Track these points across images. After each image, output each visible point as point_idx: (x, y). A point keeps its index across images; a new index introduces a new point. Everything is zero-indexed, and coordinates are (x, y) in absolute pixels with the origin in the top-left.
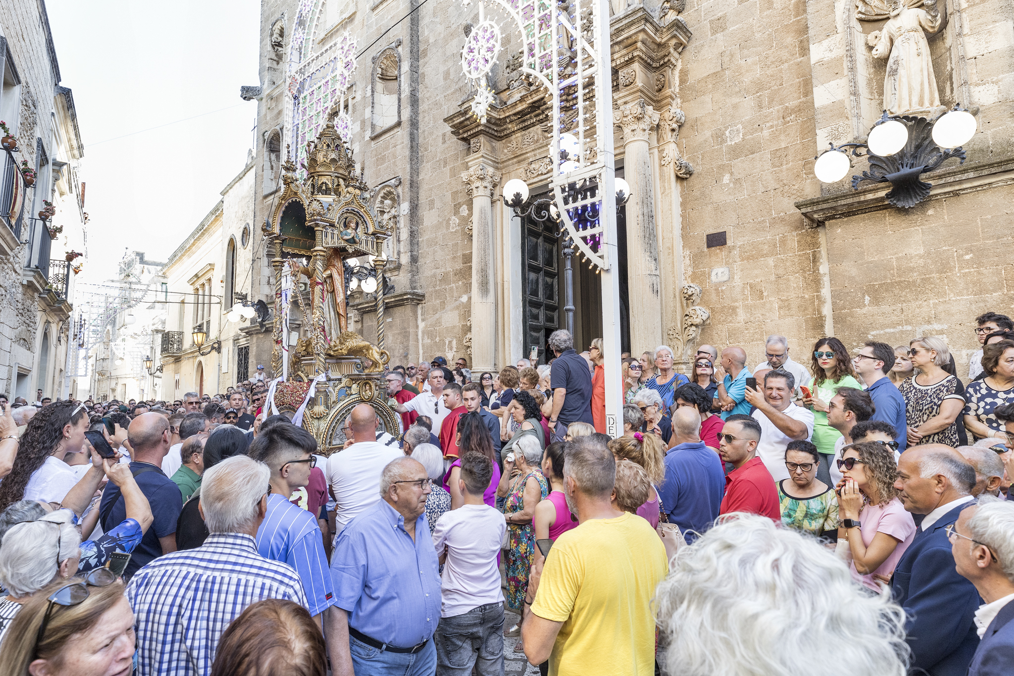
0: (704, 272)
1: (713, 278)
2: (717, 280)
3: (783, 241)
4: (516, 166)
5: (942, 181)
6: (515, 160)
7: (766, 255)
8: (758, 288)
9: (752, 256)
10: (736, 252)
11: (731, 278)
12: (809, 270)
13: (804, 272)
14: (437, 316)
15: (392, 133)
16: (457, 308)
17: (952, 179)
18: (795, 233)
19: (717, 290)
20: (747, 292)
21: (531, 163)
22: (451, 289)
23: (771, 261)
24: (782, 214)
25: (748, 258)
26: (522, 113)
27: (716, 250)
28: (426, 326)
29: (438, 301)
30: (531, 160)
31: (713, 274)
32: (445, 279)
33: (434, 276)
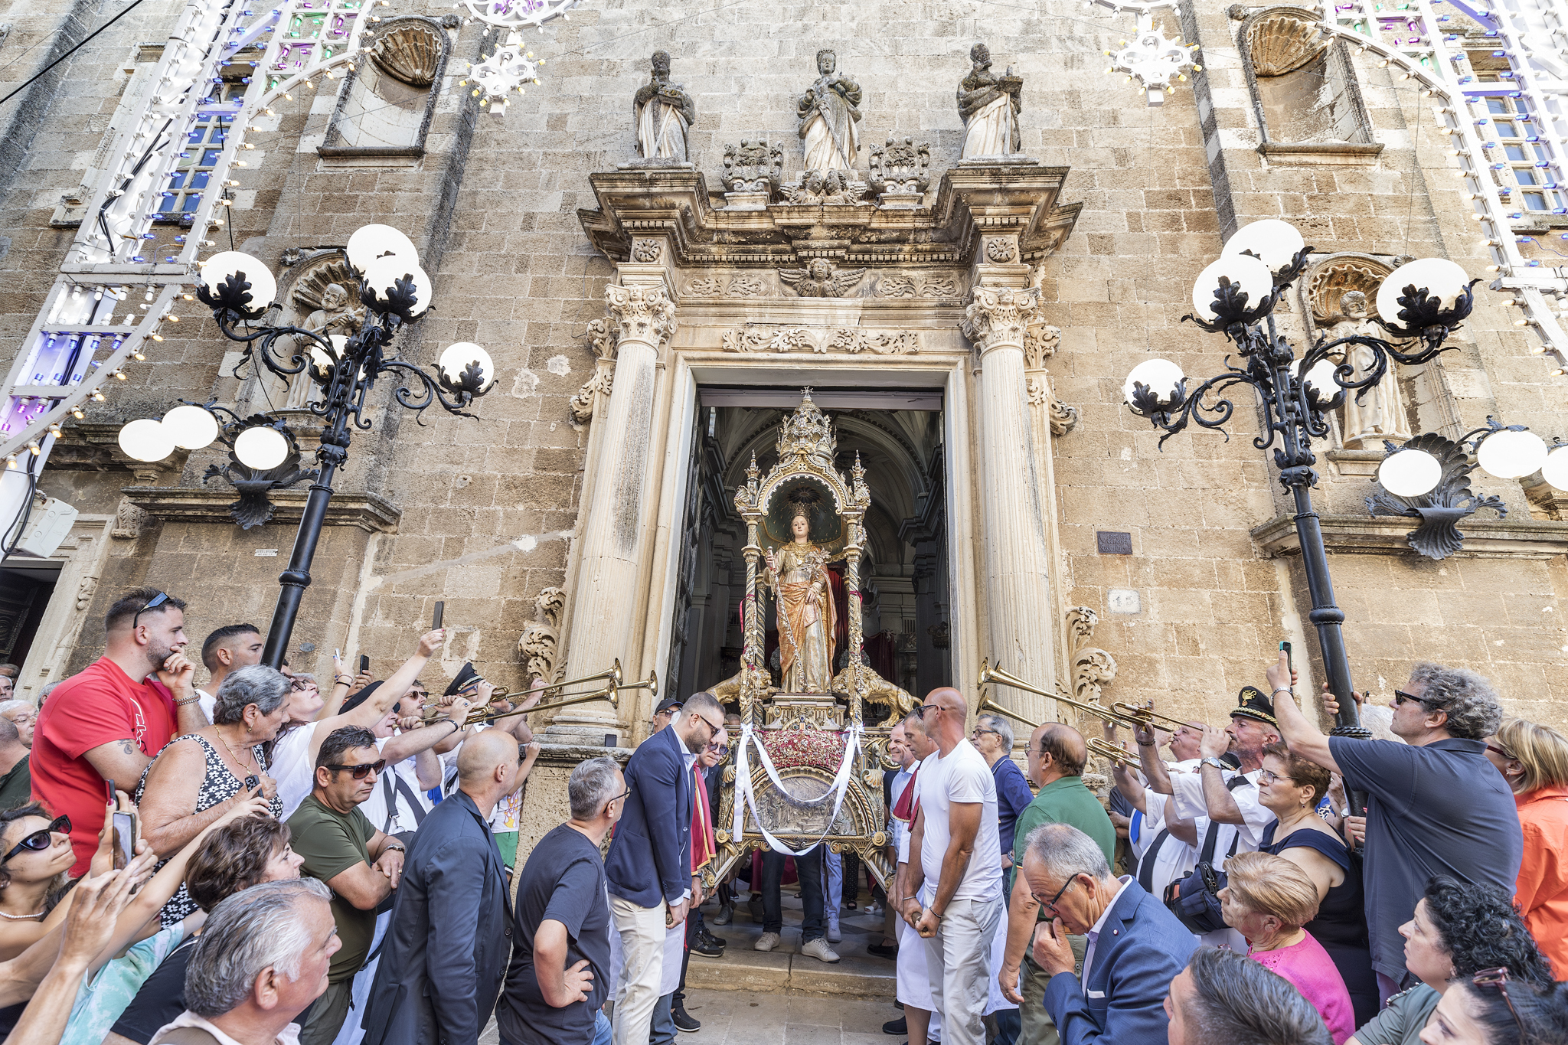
0: (1094, 592)
1: (1112, 604)
2: (1118, 610)
3: (1223, 569)
4: (713, 321)
5: (1474, 535)
6: (713, 310)
7: (1198, 585)
8: (1191, 635)
9: (1177, 580)
10: (1149, 569)
11: (1143, 610)
12: (1267, 621)
13: (1259, 621)
14: (431, 568)
15: (390, 163)
16: (501, 560)
17: (1485, 535)
18: (1240, 561)
19: (1119, 625)
20: (1172, 637)
21: (751, 325)
22: (490, 516)
23: (1206, 595)
24: (1217, 528)
25: (1170, 584)
26: (753, 237)
27: (1115, 559)
28: (387, 587)
29: (442, 536)
30: (750, 320)
31: (1112, 597)
32: (474, 489)
33: (442, 477)
